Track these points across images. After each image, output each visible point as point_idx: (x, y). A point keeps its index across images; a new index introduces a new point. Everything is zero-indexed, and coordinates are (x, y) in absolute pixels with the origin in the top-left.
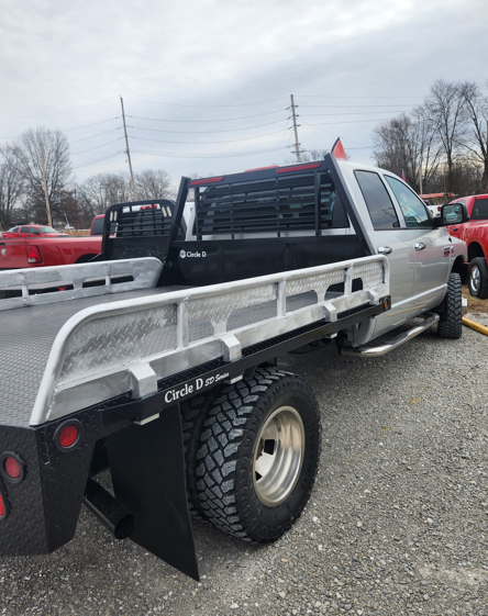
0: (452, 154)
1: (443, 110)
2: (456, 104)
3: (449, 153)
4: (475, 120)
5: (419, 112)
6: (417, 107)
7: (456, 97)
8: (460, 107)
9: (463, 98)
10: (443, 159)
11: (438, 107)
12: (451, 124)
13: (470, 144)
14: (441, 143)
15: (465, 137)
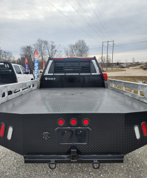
0: (43, 57)
1: (40, 46)
2: (43, 45)
3: (42, 57)
4: (48, 50)
5: (34, 45)
6: (34, 44)
7: (43, 43)
8: (44, 46)
9: (45, 44)
10: (41, 58)
11: (39, 45)
12: (42, 50)
13: (47, 55)
14: (40, 54)
15: (46, 53)
